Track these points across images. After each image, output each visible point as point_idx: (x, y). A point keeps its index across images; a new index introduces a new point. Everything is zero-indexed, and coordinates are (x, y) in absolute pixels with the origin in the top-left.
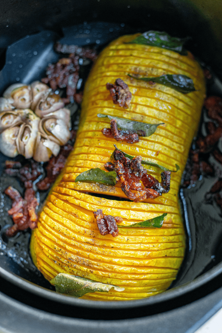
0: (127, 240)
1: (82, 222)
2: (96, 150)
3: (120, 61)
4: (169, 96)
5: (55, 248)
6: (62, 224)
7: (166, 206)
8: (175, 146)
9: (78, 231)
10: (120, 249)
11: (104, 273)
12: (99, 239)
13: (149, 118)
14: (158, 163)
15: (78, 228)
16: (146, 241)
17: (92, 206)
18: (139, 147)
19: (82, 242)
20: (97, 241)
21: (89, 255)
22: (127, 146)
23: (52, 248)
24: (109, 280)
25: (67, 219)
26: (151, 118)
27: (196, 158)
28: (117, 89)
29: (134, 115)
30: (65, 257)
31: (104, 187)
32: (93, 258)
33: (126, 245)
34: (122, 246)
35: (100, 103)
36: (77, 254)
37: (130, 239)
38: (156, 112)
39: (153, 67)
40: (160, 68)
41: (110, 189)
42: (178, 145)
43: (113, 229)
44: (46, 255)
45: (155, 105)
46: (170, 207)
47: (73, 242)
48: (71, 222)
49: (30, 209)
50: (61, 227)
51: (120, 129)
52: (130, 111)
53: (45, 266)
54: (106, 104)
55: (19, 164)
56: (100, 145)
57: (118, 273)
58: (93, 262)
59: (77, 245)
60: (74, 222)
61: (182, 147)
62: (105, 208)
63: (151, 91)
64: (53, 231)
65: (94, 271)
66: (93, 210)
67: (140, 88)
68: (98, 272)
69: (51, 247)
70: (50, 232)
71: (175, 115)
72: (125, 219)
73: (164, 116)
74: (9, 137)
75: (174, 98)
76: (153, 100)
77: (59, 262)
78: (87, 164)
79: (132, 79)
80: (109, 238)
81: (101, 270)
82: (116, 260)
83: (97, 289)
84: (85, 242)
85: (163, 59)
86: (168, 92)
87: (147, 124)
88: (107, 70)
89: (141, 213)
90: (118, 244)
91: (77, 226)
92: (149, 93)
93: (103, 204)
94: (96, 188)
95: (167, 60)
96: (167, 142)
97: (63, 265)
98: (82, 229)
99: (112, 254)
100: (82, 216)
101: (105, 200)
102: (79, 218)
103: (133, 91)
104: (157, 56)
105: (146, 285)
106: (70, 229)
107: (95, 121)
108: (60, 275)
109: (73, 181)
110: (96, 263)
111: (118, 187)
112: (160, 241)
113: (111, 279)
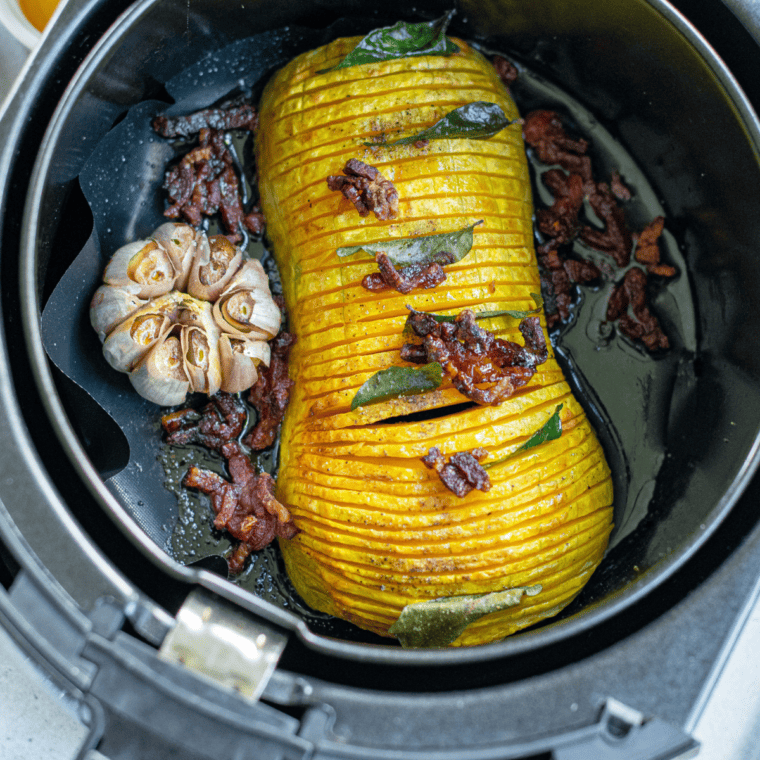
0: (510, 488)
1: (407, 486)
2: (365, 328)
3: (329, 118)
4: (464, 157)
5: (373, 561)
6: (365, 506)
7: (549, 388)
8: (515, 256)
9: (407, 509)
10: (506, 511)
11: (491, 571)
12: (454, 508)
13: (446, 220)
14: (500, 307)
15: (403, 502)
16: (546, 476)
17: (413, 446)
18: (449, 288)
19: (424, 528)
20: (453, 513)
21: (450, 549)
22: (425, 296)
23: (363, 562)
24: (505, 581)
25: (370, 493)
26: (450, 219)
27: (553, 258)
28: (359, 185)
29: (412, 226)
30: (401, 570)
31: (419, 400)
32: (460, 551)
33: (513, 498)
34: (507, 504)
35: (328, 225)
36: (425, 554)
37: (516, 485)
38: (454, 202)
39: (408, 108)
40: (423, 105)
41: (432, 398)
42: (517, 250)
43: (480, 477)
44: (354, 582)
45: (445, 189)
46: (556, 386)
47: (407, 535)
48: (382, 496)
49: (267, 500)
50: (364, 512)
51: (400, 267)
52: (400, 221)
53: (360, 604)
54: (342, 221)
55: (191, 414)
56: (369, 314)
57: (518, 559)
58: (462, 558)
59: (417, 537)
60: (388, 492)
61: (525, 250)
62: (440, 440)
63: (426, 160)
64: (351, 529)
65: (471, 576)
66: (417, 454)
67: (398, 162)
68: (479, 575)
69: (360, 562)
70: (346, 532)
71: (491, 192)
72: (491, 448)
73: (471, 204)
74: (163, 368)
75: (474, 157)
76: (438, 179)
77: (390, 585)
78: (359, 364)
79: (374, 149)
80: (476, 499)
81: (483, 568)
82: (506, 537)
83: (495, 607)
84: (430, 524)
85: (420, 83)
86: (459, 150)
87: (449, 236)
88: (307, 146)
89: (513, 423)
90: (497, 504)
91: (399, 499)
92: (423, 168)
93: (433, 434)
94: (404, 408)
95: (428, 81)
96: (498, 255)
97: (401, 587)
98: (414, 502)
99: (494, 528)
100: (400, 475)
101: (431, 426)
102: (395, 482)
103: (388, 174)
104: (404, 80)
105: (574, 561)
106: (388, 511)
107: (336, 266)
108: (406, 610)
109: (344, 410)
110: (468, 557)
111: (446, 388)
112: (570, 463)
113: (508, 577)
